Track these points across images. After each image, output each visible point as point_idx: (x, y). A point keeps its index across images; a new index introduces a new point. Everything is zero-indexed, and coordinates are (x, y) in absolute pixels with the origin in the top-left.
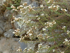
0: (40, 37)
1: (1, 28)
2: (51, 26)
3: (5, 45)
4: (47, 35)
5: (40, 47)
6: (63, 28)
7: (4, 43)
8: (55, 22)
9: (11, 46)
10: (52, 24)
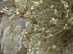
0: (28, 16)
1: (3, 6)
2: (37, 5)
3: (6, 23)
4: (35, 14)
5: (28, 26)
6: (51, 8)
7: (5, 21)
8: (42, 2)
9: (11, 24)
10: (39, 4)
